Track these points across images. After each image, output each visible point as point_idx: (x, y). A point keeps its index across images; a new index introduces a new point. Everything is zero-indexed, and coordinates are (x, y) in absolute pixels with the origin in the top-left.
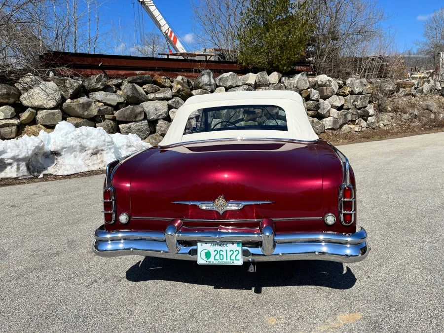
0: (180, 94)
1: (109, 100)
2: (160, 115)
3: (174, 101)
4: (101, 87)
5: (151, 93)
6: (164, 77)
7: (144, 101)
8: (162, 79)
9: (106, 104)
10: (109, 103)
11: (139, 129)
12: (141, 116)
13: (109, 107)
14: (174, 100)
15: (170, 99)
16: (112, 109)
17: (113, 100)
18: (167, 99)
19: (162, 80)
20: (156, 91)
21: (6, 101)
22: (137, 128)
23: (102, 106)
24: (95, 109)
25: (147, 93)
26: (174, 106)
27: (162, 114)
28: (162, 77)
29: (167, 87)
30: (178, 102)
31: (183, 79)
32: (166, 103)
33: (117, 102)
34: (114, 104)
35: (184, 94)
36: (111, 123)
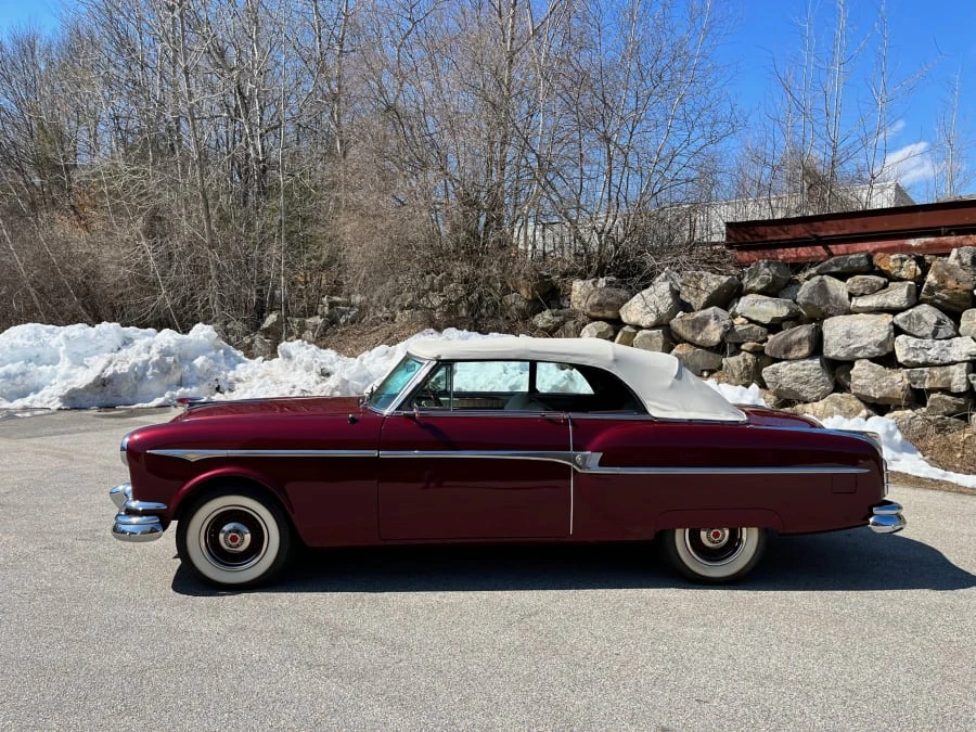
0: (938, 298)
1: (756, 312)
2: (859, 349)
3: (909, 316)
4: (759, 287)
5: (862, 295)
6: (896, 256)
7: (832, 315)
8: (890, 262)
9: (750, 321)
10: (754, 318)
11: (797, 378)
12: (801, 350)
13: (756, 327)
14: (910, 311)
15: (902, 310)
16: (764, 330)
17: (764, 312)
18: (894, 311)
19: (891, 264)
20: (873, 291)
21: (600, 315)
22: (794, 374)
23: (742, 324)
24: (715, 330)
25: (851, 296)
26: (904, 327)
27: (864, 348)
28: (893, 257)
29: (906, 280)
30: (919, 317)
31: (959, 257)
32: (887, 319)
33: (771, 317)
34: (766, 320)
35: (947, 297)
36: (745, 360)
